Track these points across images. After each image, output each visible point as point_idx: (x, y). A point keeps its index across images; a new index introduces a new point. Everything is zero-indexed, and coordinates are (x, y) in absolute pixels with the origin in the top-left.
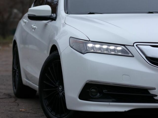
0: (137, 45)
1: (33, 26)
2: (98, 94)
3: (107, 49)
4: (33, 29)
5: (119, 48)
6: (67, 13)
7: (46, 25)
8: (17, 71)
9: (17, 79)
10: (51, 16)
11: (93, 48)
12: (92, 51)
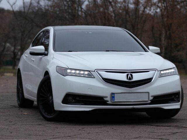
0: (97, 71)
1: (32, 59)
2: (74, 101)
3: (79, 74)
4: (32, 61)
5: (86, 73)
6: (55, 51)
7: (41, 58)
8: (20, 90)
9: (20, 95)
10: (44, 53)
11: (70, 73)
12: (70, 74)
